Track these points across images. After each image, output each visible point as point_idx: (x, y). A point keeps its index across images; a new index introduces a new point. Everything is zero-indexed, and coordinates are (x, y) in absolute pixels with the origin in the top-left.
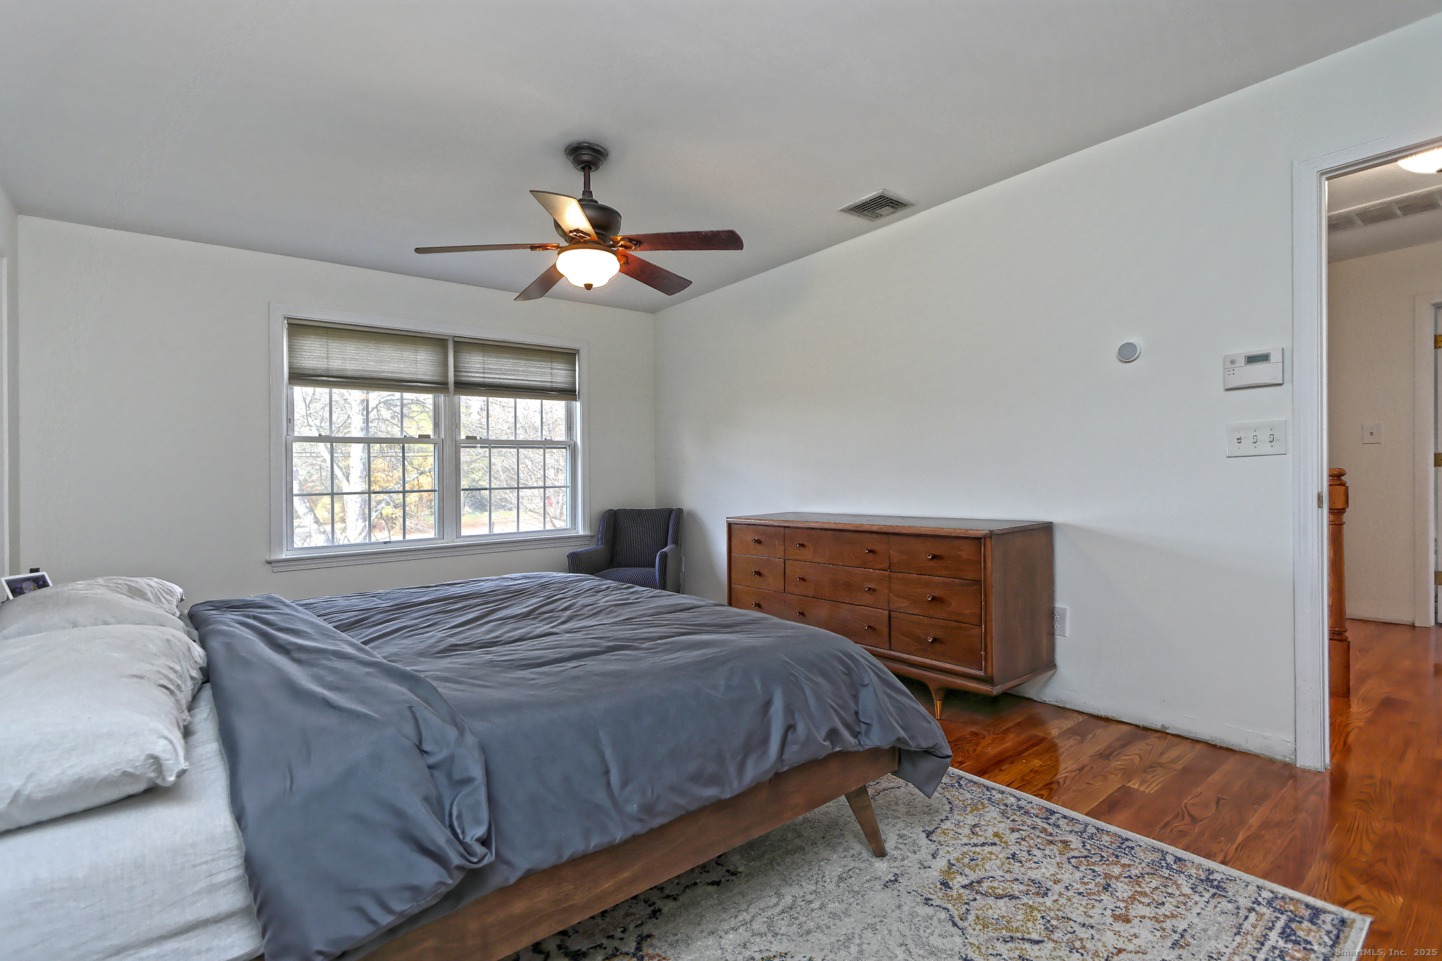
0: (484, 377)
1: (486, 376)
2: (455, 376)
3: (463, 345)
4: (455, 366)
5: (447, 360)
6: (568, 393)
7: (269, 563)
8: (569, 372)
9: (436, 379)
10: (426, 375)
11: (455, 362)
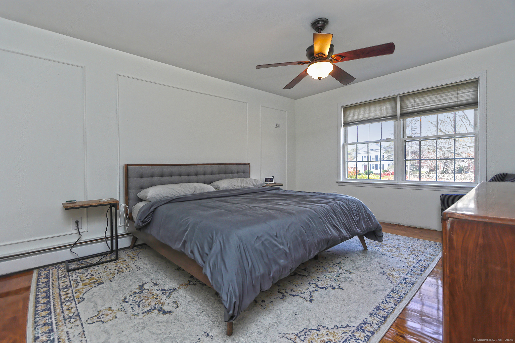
0: (415, 109)
1: (415, 108)
2: (400, 111)
3: (403, 97)
4: (401, 107)
5: (397, 106)
6: (473, 104)
7: (337, 182)
8: (473, 92)
9: (392, 114)
10: (387, 114)
11: (400, 105)
